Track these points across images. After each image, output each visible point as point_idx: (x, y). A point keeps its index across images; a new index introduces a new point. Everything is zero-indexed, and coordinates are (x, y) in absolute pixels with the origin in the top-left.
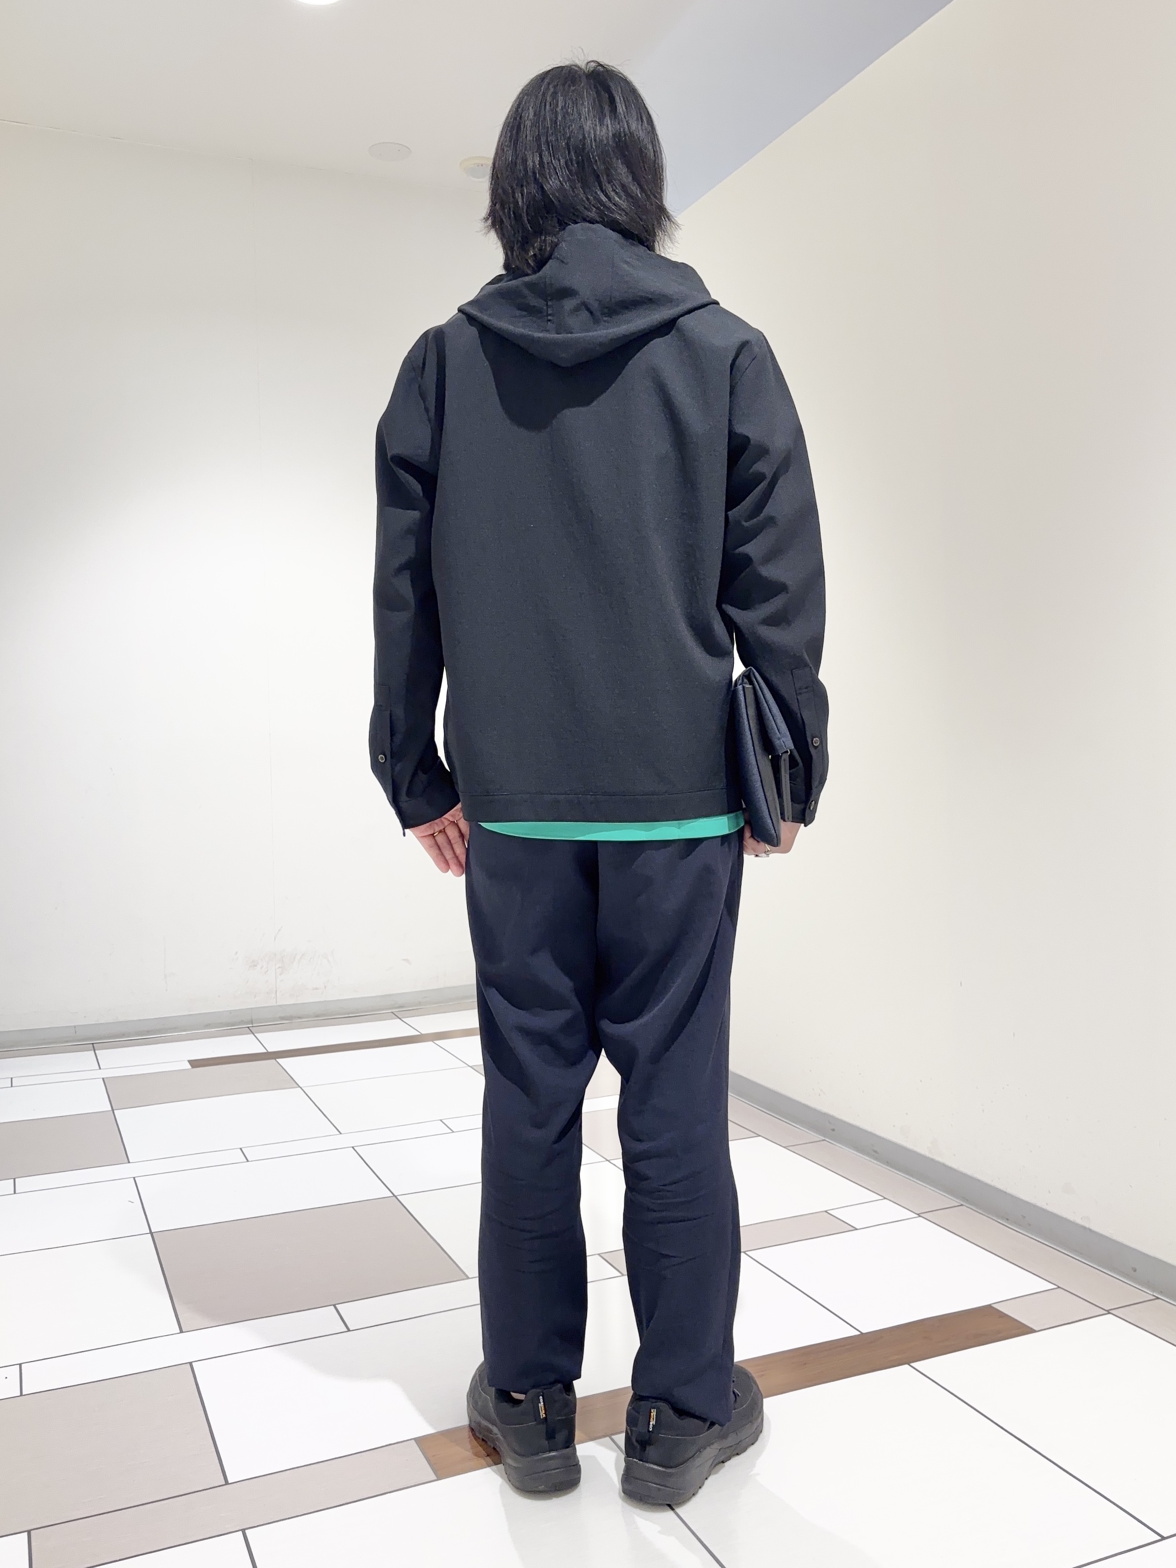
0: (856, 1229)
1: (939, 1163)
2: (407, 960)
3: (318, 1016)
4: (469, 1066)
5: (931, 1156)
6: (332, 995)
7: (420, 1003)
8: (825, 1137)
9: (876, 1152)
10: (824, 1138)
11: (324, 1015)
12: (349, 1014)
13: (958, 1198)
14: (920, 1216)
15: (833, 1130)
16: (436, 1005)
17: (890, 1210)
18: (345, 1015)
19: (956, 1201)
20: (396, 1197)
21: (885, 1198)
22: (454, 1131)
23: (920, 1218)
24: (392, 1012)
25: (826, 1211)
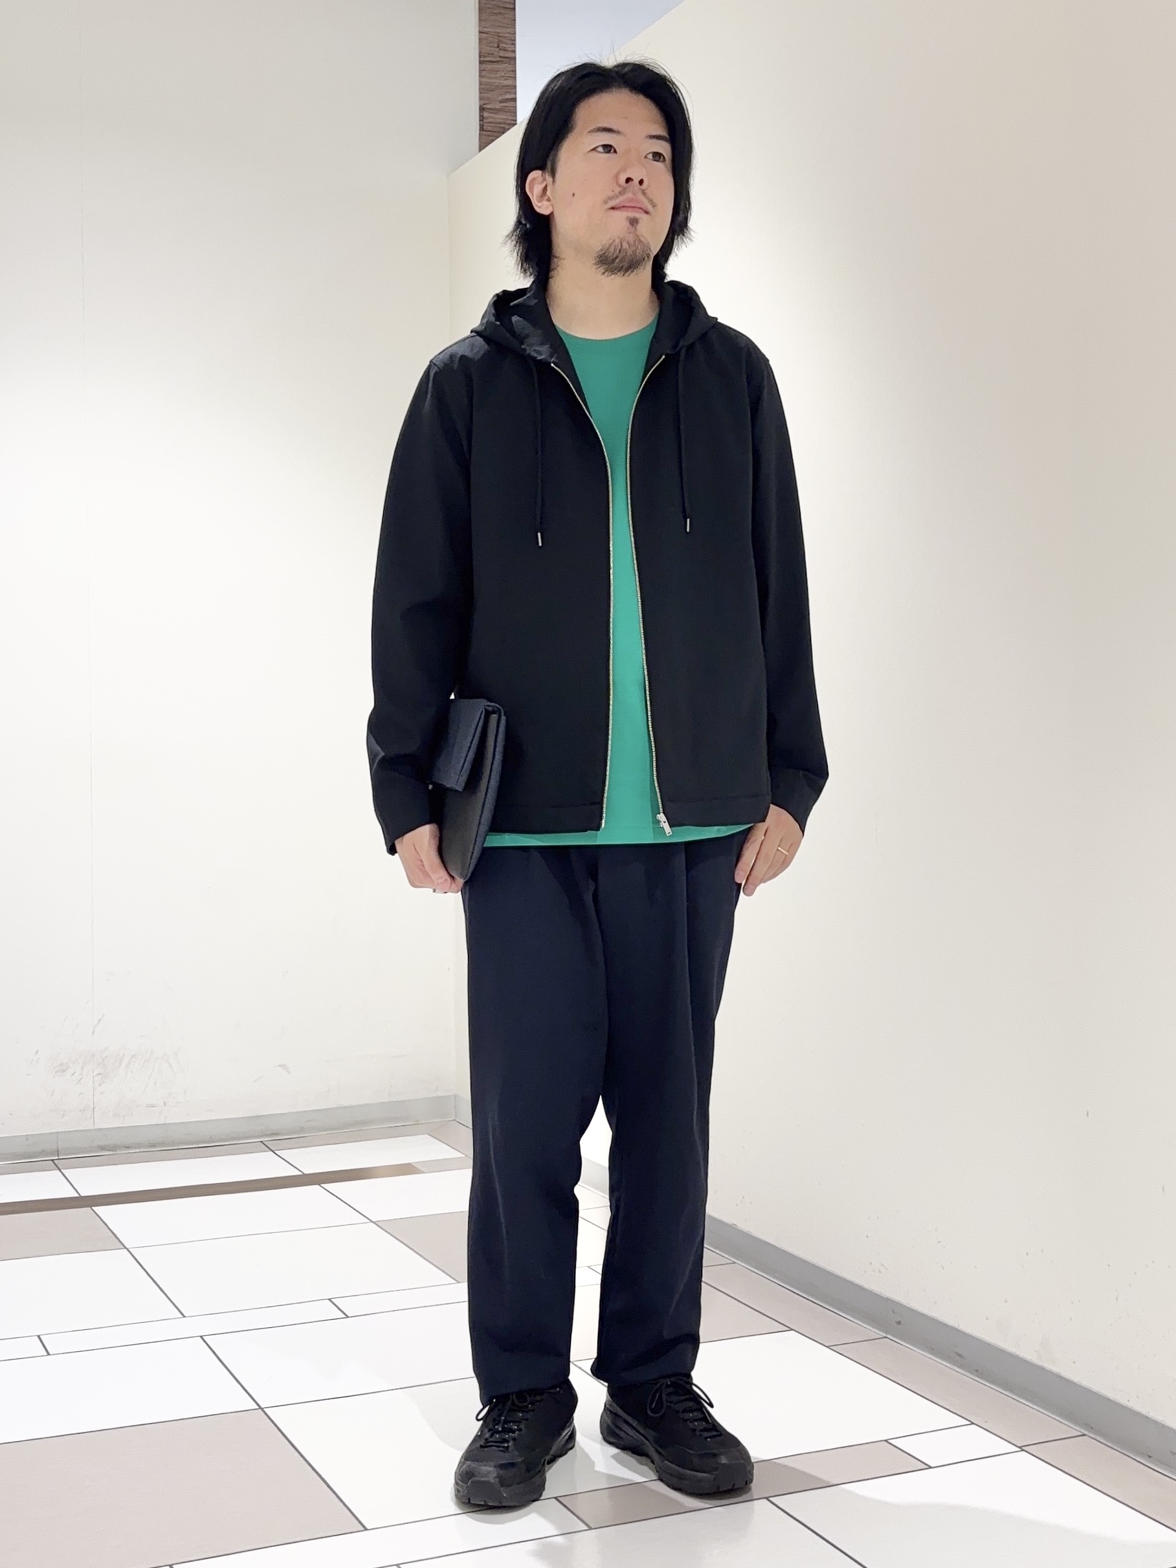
0: (930, 1467)
1: (1051, 1373)
2: (283, 1066)
3: (154, 1146)
4: (372, 1221)
5: (1040, 1363)
6: (175, 1116)
7: (302, 1130)
8: (886, 1333)
9: (960, 1355)
10: (885, 1335)
11: (163, 1144)
12: (198, 1143)
13: (1076, 1423)
14: (1023, 1450)
15: (899, 1323)
16: (325, 1133)
17: (979, 1440)
18: (189, 1145)
19: (1076, 1430)
20: (262, 1409)
21: (972, 1423)
22: (349, 1316)
23: (1024, 1453)
24: (261, 1142)
25: (886, 1441)
